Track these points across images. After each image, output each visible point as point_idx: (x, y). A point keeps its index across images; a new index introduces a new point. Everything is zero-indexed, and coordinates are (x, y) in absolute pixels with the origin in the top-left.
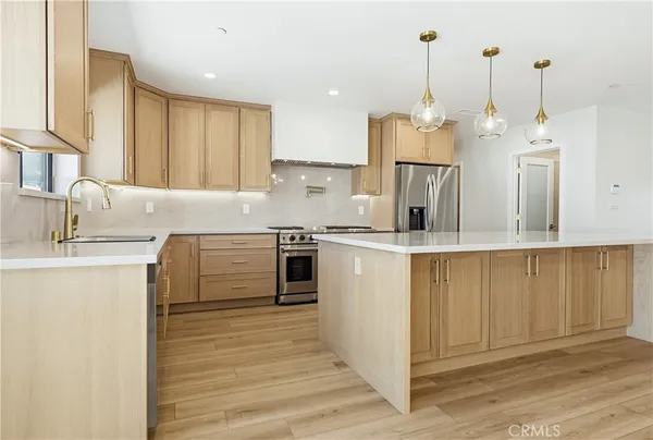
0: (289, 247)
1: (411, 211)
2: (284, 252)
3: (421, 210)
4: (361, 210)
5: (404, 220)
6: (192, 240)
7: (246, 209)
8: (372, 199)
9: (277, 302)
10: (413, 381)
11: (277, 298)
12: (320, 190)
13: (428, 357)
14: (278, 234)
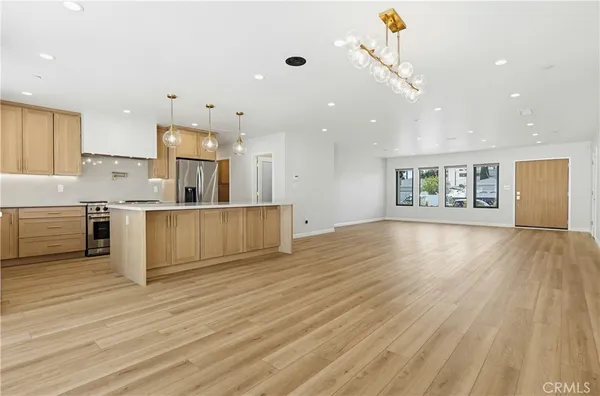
0: (95, 216)
1: (187, 189)
2: (91, 218)
3: (194, 190)
4: (156, 188)
5: (182, 195)
6: (13, 212)
7: (61, 188)
8: (164, 181)
9: (87, 255)
10: (147, 270)
11: (86, 252)
12: (124, 175)
13: (165, 265)
14: (86, 207)
